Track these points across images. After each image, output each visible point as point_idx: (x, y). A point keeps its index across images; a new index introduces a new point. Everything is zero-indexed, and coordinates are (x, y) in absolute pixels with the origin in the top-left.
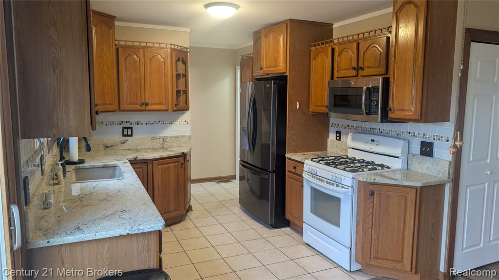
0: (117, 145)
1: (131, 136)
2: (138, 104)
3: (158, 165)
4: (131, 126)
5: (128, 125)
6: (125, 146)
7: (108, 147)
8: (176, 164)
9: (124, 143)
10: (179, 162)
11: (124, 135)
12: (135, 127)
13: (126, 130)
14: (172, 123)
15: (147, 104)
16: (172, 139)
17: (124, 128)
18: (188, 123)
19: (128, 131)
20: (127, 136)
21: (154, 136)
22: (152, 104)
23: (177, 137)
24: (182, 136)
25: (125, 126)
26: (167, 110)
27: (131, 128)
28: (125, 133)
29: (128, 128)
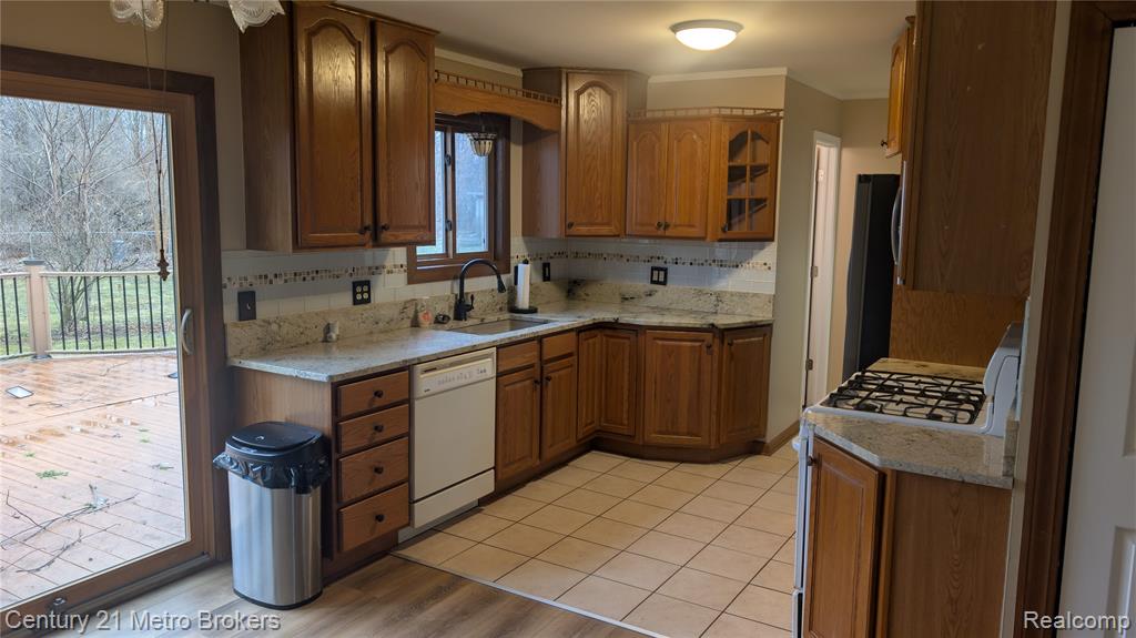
0: (640, 297)
1: (664, 283)
2: (653, 225)
3: (655, 339)
4: (665, 266)
5: (660, 264)
6: (653, 301)
7: (627, 299)
8: (697, 344)
9: (650, 295)
10: (703, 341)
11: (653, 282)
12: (671, 268)
13: (656, 273)
14: (737, 266)
15: (667, 226)
16: (734, 298)
17: (653, 269)
18: (769, 268)
19: (660, 276)
20: (658, 283)
21: (702, 288)
22: (676, 226)
23: (743, 296)
24: (755, 295)
25: (656, 265)
26: (703, 239)
27: (665, 270)
28: (655, 278)
29: (659, 269)
